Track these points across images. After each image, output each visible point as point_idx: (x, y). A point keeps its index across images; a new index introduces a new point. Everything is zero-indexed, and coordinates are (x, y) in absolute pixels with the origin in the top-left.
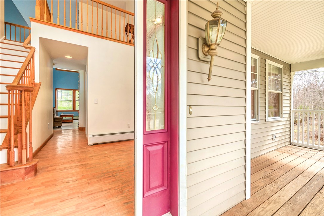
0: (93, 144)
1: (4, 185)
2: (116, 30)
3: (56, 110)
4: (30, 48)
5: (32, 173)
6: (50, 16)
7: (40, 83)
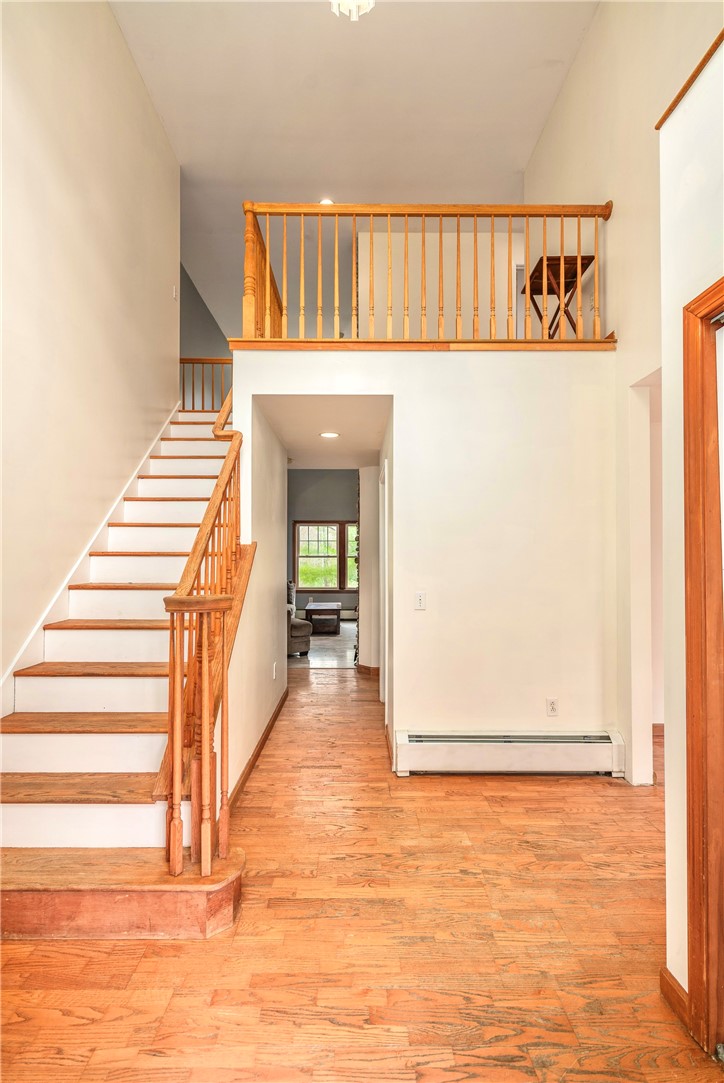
0: (412, 773)
1: (156, 937)
2: (492, 301)
3: (295, 590)
4: (229, 438)
5: (226, 911)
6: (282, 315)
7: (255, 545)
